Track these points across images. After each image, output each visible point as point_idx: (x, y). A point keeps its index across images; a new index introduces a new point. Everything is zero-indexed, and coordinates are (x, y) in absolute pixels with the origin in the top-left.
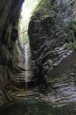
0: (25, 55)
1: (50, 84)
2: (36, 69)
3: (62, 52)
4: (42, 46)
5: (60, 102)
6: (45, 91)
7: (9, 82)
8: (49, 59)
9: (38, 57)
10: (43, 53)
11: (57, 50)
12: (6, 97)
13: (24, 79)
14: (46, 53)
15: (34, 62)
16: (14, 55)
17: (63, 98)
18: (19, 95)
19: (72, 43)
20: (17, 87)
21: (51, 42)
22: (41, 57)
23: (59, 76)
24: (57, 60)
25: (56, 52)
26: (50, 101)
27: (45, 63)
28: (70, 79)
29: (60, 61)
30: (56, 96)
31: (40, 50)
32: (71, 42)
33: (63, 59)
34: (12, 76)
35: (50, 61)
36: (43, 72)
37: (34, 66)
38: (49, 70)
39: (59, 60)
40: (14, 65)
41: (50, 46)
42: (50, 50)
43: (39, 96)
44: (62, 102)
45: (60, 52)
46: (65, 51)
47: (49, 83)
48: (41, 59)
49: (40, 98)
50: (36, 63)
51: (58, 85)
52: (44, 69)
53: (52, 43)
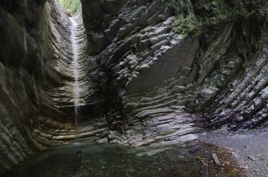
0: (70, 42)
1: (130, 109)
2: (100, 77)
3: (160, 36)
4: (114, 22)
5: (152, 145)
6: (121, 125)
7: (34, 110)
8: (130, 54)
9: (105, 47)
10: (115, 39)
11: (148, 31)
12: (30, 143)
13: (71, 101)
14: (123, 38)
15: (93, 59)
16: (42, 42)
17: (158, 137)
18: (61, 137)
19: (185, 17)
20: (54, 119)
21: (135, 13)
22: (110, 48)
23: (152, 92)
24: (148, 55)
25: (147, 37)
26: (130, 145)
27: (121, 63)
28: (176, 98)
29: (155, 58)
30: (144, 134)
31: (109, 30)
32: (181, 16)
33: (163, 54)
34: (40, 93)
35: (131, 58)
36: (116, 84)
37: (94, 70)
38: (130, 79)
39: (153, 56)
40: (45, 67)
41: (132, 22)
42: (133, 31)
43: (106, 136)
44: (156, 145)
45: (155, 38)
46: (167, 34)
47: (129, 106)
48: (111, 53)
49: (109, 140)
50: (98, 61)
51: (148, 112)
52: (118, 75)
53: (139, 15)
